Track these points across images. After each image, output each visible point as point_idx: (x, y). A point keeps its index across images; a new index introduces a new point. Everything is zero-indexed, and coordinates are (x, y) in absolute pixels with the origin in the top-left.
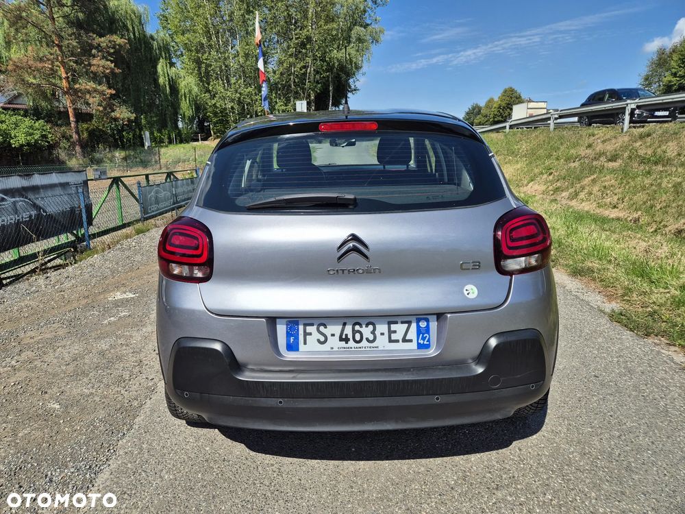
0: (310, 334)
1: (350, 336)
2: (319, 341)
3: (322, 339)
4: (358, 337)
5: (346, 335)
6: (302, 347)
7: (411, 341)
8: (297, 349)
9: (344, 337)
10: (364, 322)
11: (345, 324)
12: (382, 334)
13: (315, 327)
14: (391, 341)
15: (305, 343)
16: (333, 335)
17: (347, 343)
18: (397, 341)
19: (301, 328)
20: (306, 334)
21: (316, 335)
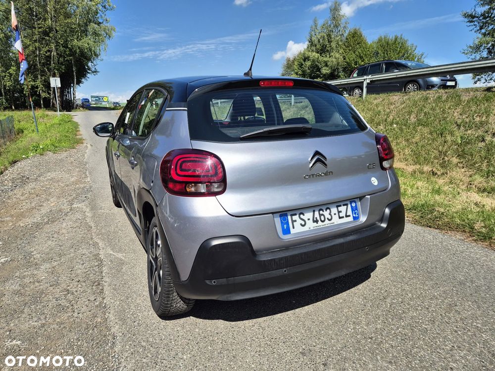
0: (295, 221)
1: (318, 219)
2: (301, 225)
3: (303, 223)
4: (323, 218)
5: (316, 218)
6: (292, 231)
7: (349, 216)
8: (289, 233)
9: (315, 219)
10: (324, 208)
11: (314, 211)
12: (335, 214)
13: (298, 216)
14: (340, 218)
15: (294, 228)
16: (309, 219)
17: (317, 223)
18: (343, 217)
19: (289, 217)
20: (293, 221)
21: (299, 221)
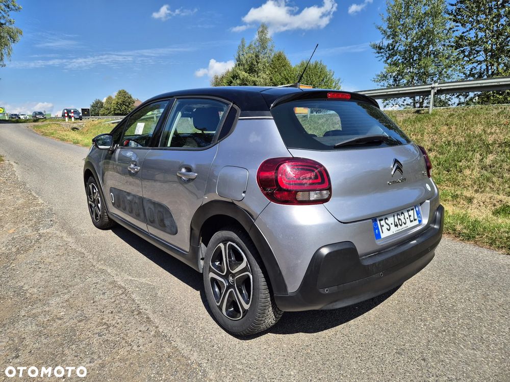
0: (383, 226)
2: (387, 229)
4: (400, 223)
5: (396, 222)
6: (382, 235)
7: (416, 219)
8: (380, 237)
10: (400, 213)
11: (394, 216)
12: (407, 218)
13: (384, 220)
15: (383, 233)
16: (392, 224)
17: (398, 227)
18: (412, 221)
19: (378, 222)
